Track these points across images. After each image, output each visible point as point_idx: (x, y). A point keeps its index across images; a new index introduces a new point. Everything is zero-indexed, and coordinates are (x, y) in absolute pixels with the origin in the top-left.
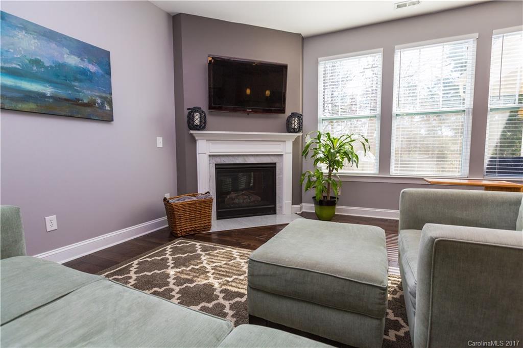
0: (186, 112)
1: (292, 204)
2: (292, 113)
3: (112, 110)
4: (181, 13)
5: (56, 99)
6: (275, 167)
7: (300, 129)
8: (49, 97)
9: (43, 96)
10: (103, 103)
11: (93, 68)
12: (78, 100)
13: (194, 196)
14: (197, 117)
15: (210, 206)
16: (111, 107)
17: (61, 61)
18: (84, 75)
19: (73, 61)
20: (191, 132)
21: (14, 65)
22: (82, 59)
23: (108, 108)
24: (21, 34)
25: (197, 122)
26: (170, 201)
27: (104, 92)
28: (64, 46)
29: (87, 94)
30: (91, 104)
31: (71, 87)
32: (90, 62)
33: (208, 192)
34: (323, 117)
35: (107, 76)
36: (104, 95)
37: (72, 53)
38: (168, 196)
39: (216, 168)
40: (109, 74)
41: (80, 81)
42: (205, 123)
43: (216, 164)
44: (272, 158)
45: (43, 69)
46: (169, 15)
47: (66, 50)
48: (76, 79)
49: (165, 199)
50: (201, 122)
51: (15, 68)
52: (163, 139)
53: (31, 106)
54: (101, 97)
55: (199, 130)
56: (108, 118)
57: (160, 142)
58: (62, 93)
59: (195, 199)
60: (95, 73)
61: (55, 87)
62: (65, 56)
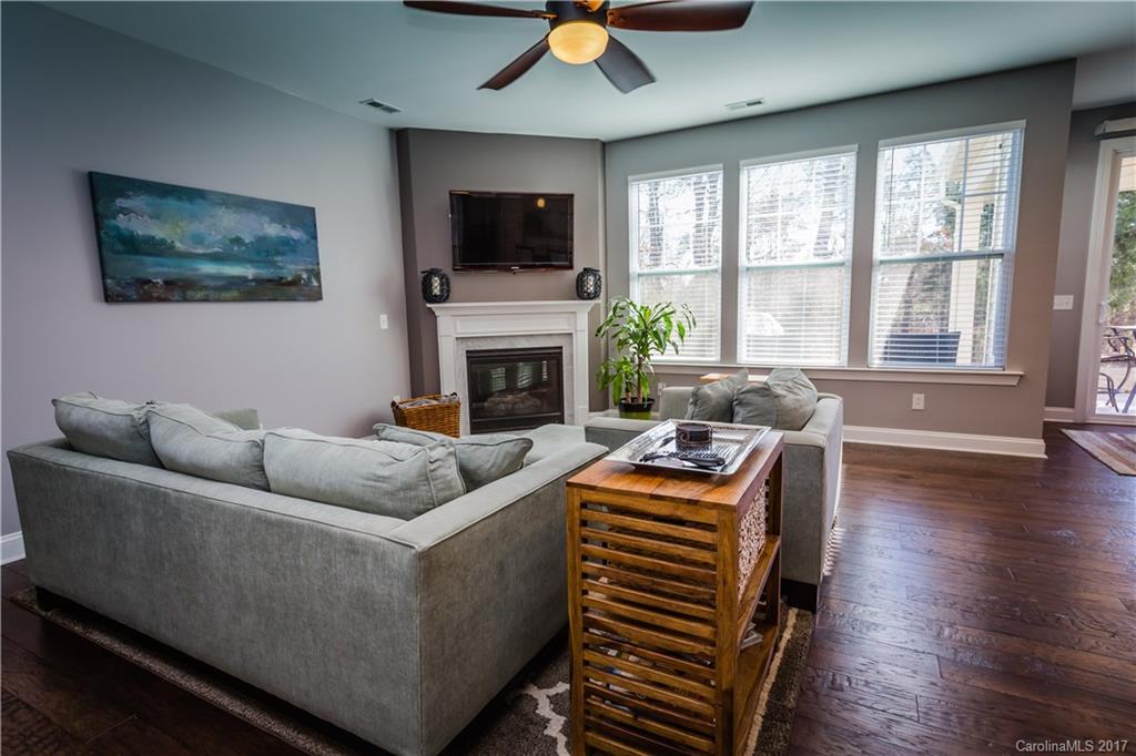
0: (420, 276)
1: (590, 411)
2: (585, 269)
3: (320, 286)
4: (407, 129)
5: (259, 281)
6: (561, 353)
7: (595, 295)
8: (252, 280)
9: (244, 280)
10: (309, 278)
11: (296, 234)
12: (281, 278)
13: (435, 399)
14: (436, 284)
15: (456, 414)
16: (319, 282)
17: (261, 234)
18: (285, 246)
19: (273, 230)
20: (428, 305)
21: (216, 249)
22: (284, 227)
23: (315, 283)
24: (221, 211)
25: (437, 291)
26: (401, 406)
27: (311, 263)
28: (264, 213)
29: (290, 268)
30: (296, 282)
31: (273, 264)
32: (294, 226)
33: (455, 394)
34: (639, 271)
35: (313, 241)
36: (310, 267)
37: (273, 220)
38: (397, 400)
39: (468, 357)
40: (315, 238)
41: (283, 254)
42: (448, 291)
43: (467, 352)
44: (556, 338)
45: (243, 248)
46: (391, 130)
47: (266, 219)
48: (278, 253)
49: (393, 404)
50: (442, 290)
51: (218, 252)
52: (389, 318)
53: (235, 293)
54: (307, 271)
55: (439, 302)
56: (316, 295)
57: (384, 322)
58: (265, 273)
59: (435, 402)
60: (299, 240)
61: (257, 268)
62: (266, 226)
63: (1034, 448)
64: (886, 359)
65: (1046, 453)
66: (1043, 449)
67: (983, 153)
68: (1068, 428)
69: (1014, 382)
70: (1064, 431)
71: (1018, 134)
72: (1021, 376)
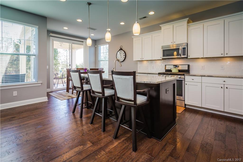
63: (45, 99)
64: (3, 82)
65: (48, 100)
66: (47, 99)
67: (29, 30)
68: (50, 93)
69: (40, 84)
70: (49, 94)
71: (37, 29)
72: (42, 83)
